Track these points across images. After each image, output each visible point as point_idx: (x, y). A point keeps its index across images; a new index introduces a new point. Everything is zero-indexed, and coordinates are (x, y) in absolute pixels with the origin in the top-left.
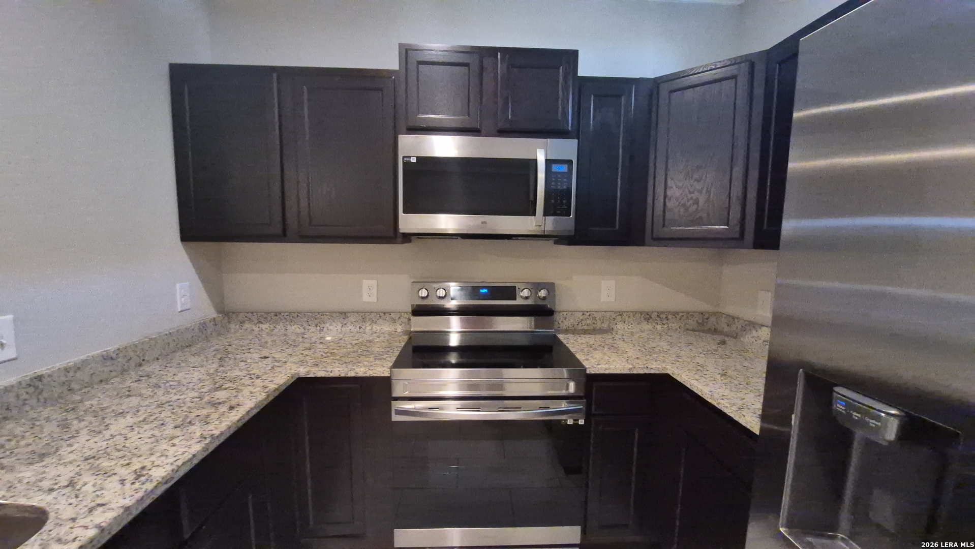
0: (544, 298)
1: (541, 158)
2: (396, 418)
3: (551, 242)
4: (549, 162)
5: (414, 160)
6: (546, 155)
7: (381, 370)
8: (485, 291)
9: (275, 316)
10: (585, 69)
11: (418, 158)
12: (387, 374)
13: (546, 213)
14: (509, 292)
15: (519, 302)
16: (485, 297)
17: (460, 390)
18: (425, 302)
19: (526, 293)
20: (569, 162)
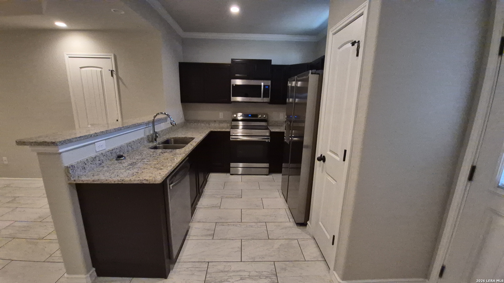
0: (265, 117)
1: (262, 84)
2: (231, 139)
3: (267, 103)
4: (264, 86)
5: (234, 85)
6: (264, 83)
7: (228, 130)
8: (250, 115)
9: (203, 121)
10: (273, 63)
11: (235, 85)
12: (229, 131)
13: (264, 97)
14: (256, 116)
15: (258, 118)
16: (250, 117)
17: (242, 134)
18: (235, 118)
19: (260, 116)
20: (269, 86)
